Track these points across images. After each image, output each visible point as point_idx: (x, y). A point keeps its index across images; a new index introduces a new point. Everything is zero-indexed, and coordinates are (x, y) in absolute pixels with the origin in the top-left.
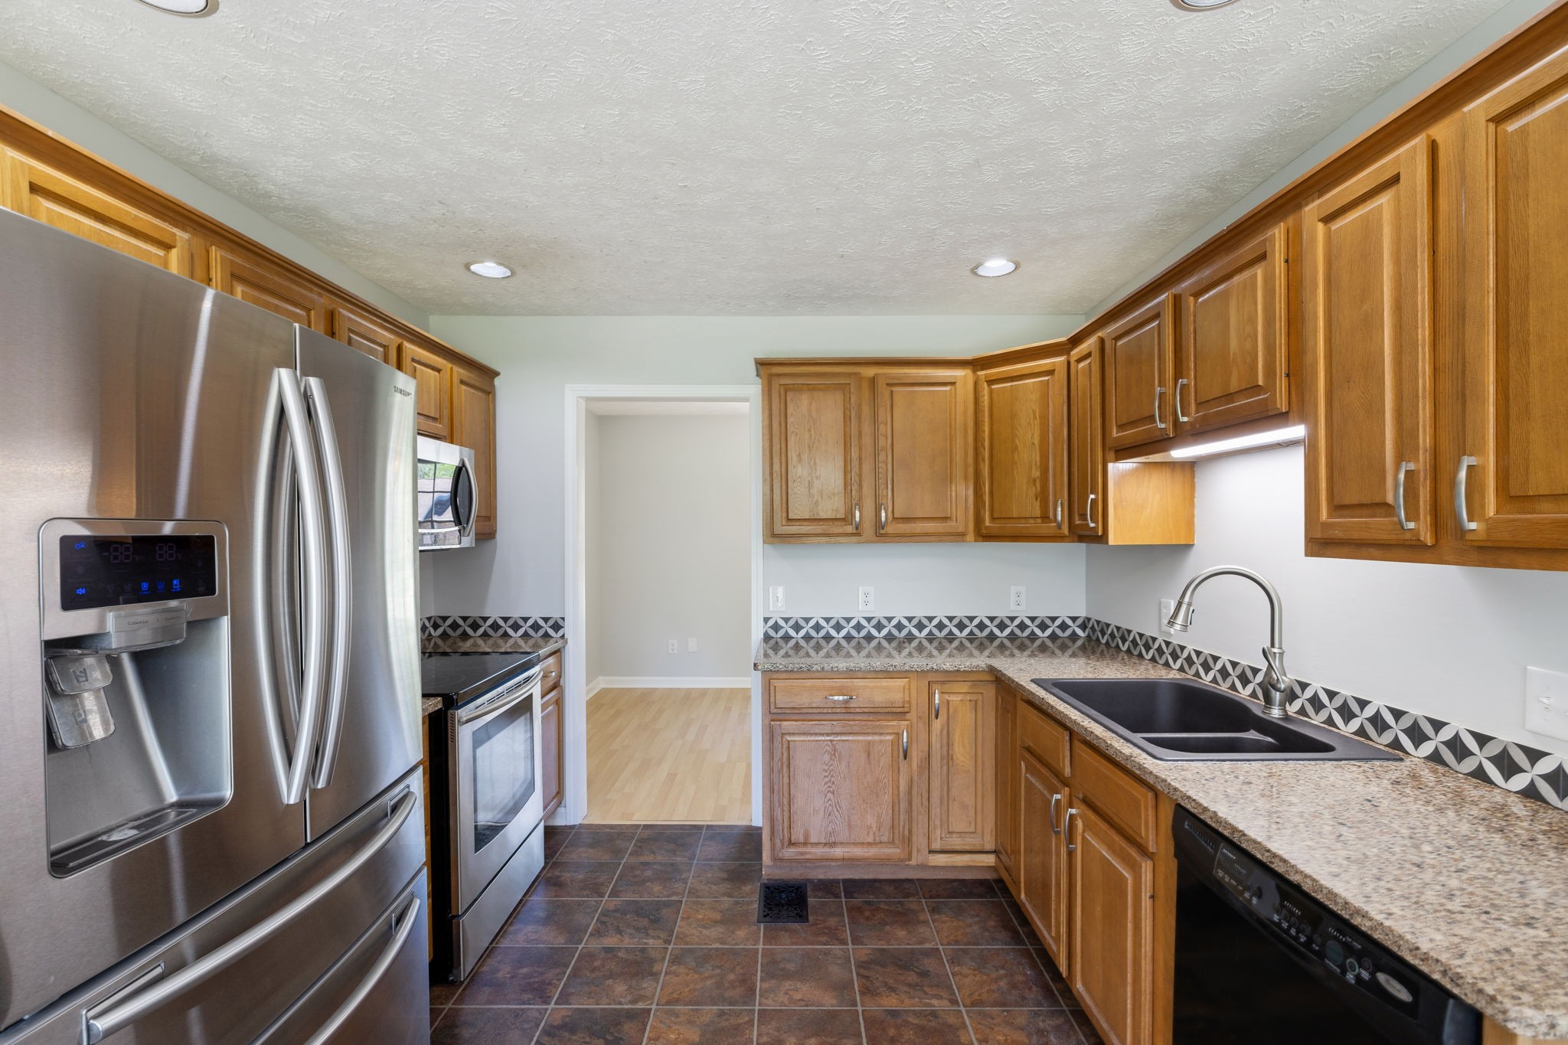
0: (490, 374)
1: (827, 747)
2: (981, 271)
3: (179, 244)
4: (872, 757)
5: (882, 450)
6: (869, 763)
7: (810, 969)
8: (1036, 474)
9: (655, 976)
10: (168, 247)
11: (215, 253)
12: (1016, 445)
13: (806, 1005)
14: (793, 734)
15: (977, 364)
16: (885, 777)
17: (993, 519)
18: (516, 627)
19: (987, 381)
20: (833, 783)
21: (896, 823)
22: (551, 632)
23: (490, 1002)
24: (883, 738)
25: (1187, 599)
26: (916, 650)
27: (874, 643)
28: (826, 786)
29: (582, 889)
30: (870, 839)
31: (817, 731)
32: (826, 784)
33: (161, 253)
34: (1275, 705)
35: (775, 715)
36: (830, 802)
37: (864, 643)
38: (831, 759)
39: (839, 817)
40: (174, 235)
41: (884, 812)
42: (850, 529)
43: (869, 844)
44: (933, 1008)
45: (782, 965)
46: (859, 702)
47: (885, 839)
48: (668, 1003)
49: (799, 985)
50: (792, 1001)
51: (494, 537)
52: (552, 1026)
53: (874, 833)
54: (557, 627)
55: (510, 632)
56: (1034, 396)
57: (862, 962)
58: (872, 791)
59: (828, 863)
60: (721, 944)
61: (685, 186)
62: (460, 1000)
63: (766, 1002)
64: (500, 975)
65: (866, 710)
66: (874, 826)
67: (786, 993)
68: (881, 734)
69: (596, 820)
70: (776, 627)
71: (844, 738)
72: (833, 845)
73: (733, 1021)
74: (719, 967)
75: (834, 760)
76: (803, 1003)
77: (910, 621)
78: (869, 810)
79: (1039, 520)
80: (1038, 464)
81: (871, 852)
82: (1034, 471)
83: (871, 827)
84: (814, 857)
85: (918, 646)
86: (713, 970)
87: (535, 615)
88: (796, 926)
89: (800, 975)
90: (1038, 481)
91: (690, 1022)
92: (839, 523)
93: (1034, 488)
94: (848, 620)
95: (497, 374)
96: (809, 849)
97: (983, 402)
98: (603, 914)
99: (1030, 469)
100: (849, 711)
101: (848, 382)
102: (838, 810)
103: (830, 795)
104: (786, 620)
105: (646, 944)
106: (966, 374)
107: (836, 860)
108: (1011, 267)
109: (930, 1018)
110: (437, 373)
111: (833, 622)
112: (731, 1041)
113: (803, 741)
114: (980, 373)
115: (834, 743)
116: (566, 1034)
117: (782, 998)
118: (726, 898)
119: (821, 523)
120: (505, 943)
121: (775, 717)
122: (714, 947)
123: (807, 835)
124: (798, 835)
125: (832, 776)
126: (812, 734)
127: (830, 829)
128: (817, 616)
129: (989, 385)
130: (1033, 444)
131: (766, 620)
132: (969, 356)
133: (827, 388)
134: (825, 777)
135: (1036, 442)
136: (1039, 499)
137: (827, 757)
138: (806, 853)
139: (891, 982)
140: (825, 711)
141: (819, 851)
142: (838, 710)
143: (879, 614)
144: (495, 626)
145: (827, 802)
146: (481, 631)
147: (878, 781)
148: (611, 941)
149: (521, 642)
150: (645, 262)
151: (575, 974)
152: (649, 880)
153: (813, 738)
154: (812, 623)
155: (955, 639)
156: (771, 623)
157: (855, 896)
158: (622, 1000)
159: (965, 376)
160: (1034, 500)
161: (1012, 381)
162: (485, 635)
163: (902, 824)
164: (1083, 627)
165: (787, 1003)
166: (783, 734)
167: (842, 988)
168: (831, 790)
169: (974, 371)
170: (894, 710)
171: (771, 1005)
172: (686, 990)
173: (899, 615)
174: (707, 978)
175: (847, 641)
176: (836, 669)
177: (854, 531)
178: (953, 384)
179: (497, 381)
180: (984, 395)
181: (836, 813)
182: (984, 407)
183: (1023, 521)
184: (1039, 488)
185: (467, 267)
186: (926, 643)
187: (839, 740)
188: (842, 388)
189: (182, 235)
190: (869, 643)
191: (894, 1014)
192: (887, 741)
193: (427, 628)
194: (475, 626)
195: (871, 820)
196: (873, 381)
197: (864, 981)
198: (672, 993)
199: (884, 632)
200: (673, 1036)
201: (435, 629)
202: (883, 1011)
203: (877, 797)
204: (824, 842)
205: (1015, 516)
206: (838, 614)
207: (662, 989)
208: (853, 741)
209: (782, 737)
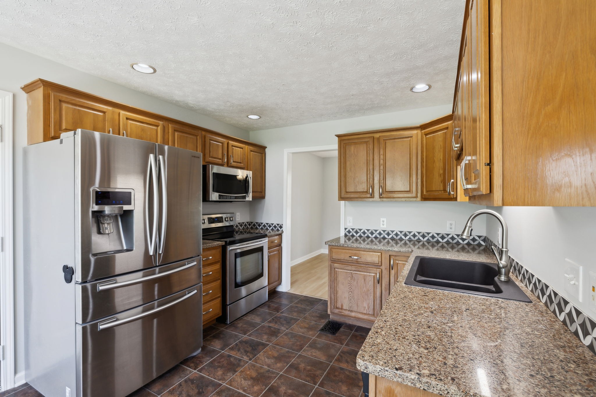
0: (264, 148)
1: (350, 275)
2: (414, 90)
3: (160, 125)
4: (366, 281)
5: (381, 165)
6: (365, 283)
7: (325, 349)
8: (441, 172)
9: (277, 336)
10: (157, 126)
11: (170, 126)
12: (434, 160)
13: (315, 358)
14: (338, 268)
15: (423, 127)
16: (371, 289)
17: (427, 191)
18: (270, 226)
19: (425, 134)
20: (352, 288)
21: (375, 308)
22: (279, 229)
23: (232, 331)
24: (370, 274)
25: (468, 225)
26: (404, 245)
27: (386, 240)
28: (349, 289)
29: (274, 309)
30: (365, 312)
31: (346, 269)
32: (349, 288)
33: (156, 128)
34: (502, 275)
35: (333, 261)
36: (350, 295)
37: (382, 240)
38: (351, 279)
39: (354, 302)
40: (159, 123)
41: (370, 302)
42: (369, 196)
43: (365, 314)
44: (357, 372)
45: (316, 345)
46: (363, 260)
47: (371, 313)
48: (275, 345)
49: (317, 351)
50: (312, 355)
51: (265, 198)
52: (242, 341)
53: (367, 310)
54: (281, 227)
55: (268, 228)
56: (441, 139)
57: (344, 351)
58: (366, 294)
59: (350, 318)
60: (302, 334)
61: (283, 84)
62: (226, 328)
63: (304, 353)
64: (238, 325)
65: (364, 263)
66: (367, 307)
67: (311, 352)
68: (370, 273)
69: (292, 292)
70: (349, 232)
71: (356, 272)
72: (352, 311)
73: (290, 355)
74: (297, 340)
75: (352, 280)
76: (314, 357)
77: (401, 233)
78: (365, 301)
79: (443, 192)
80: (442, 167)
81: (365, 317)
82: (440, 171)
83: (365, 307)
84: (344, 314)
85: (404, 243)
86: (294, 340)
87: (275, 223)
88: (330, 335)
89: (320, 349)
90: (442, 175)
91: (277, 351)
92: (365, 193)
93: (440, 178)
94: (376, 231)
95: (266, 147)
96: (343, 311)
97: (424, 143)
98: (275, 317)
99: (439, 170)
100: (358, 263)
101: (369, 140)
102: (353, 299)
103: (350, 293)
104: (353, 229)
105: (281, 328)
106: (417, 132)
107: (352, 317)
108: (427, 87)
109: (354, 374)
110: (241, 149)
111: (370, 231)
112: (285, 359)
113: (341, 271)
114: (422, 131)
115: (352, 274)
116: (244, 344)
117: (309, 353)
118: (314, 322)
119: (358, 193)
120: (245, 318)
121: (333, 262)
122: (300, 334)
123: (342, 306)
124: (339, 305)
125: (351, 286)
126: (345, 269)
127: (350, 305)
128: (364, 229)
129: (426, 136)
130: (440, 159)
131: (346, 229)
132: (418, 125)
133: (361, 143)
134: (349, 286)
135: (442, 159)
136: (442, 183)
137: (349, 279)
138: (342, 312)
139: (349, 360)
140: (349, 261)
141: (347, 313)
142: (354, 262)
143: (389, 229)
144: (264, 226)
145: (349, 295)
146: (261, 227)
147: (368, 290)
148: (271, 325)
149: (261, 230)
150: (292, 108)
151: (256, 330)
152: (295, 311)
153: (345, 271)
154: (362, 231)
155: (421, 241)
156: (347, 230)
157: (358, 332)
158: (264, 340)
159: (417, 134)
160: (441, 183)
161: (434, 133)
162: (262, 229)
163: (377, 308)
164: (484, 240)
165: (309, 355)
166: (335, 268)
167: (330, 357)
168: (351, 291)
169: (421, 130)
170: (375, 264)
171: (304, 354)
172: (283, 343)
173: (397, 230)
174: (291, 341)
175: (375, 239)
176: (352, 247)
177: (370, 196)
178: (411, 137)
179: (266, 150)
180: (424, 140)
181: (352, 299)
182: (424, 145)
183: (437, 192)
184: (442, 178)
185: (247, 117)
186: (408, 242)
187: (354, 273)
188: (366, 143)
189: (161, 123)
190: (384, 240)
191: (342, 369)
192: (372, 275)
193: (247, 225)
194: (259, 226)
195: (365, 305)
196: (378, 139)
197: (340, 357)
198: (278, 342)
199: (390, 236)
200: (270, 353)
201: (249, 226)
202: (339, 367)
203: (368, 296)
204: (348, 309)
205: (434, 190)
206: (372, 228)
207: (276, 340)
208: (359, 274)
209: (334, 269)
